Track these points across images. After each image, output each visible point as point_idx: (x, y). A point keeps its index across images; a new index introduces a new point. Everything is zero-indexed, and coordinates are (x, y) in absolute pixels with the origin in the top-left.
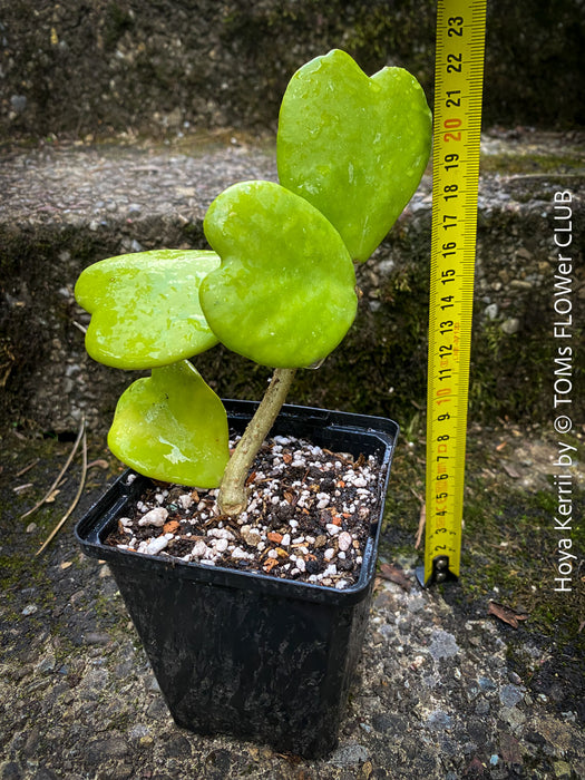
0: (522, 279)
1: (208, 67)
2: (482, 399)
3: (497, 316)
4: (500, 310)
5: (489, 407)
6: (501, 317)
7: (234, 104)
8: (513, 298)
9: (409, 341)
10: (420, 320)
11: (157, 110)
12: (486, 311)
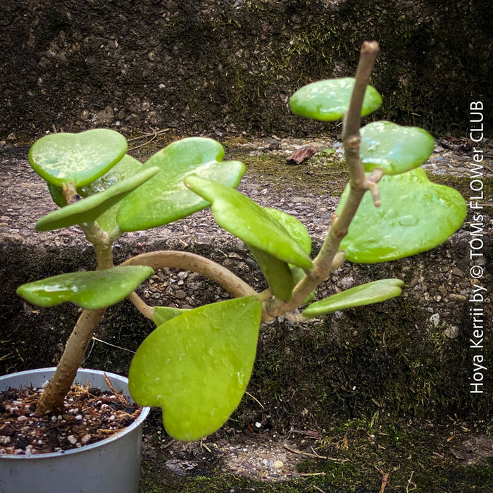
0: (458, 293)
1: (146, 68)
2: (432, 398)
3: (441, 323)
4: (442, 317)
5: (439, 405)
6: (444, 324)
7: (171, 104)
8: (452, 308)
9: (368, 344)
10: (377, 326)
11: (86, 108)
12: (431, 319)
